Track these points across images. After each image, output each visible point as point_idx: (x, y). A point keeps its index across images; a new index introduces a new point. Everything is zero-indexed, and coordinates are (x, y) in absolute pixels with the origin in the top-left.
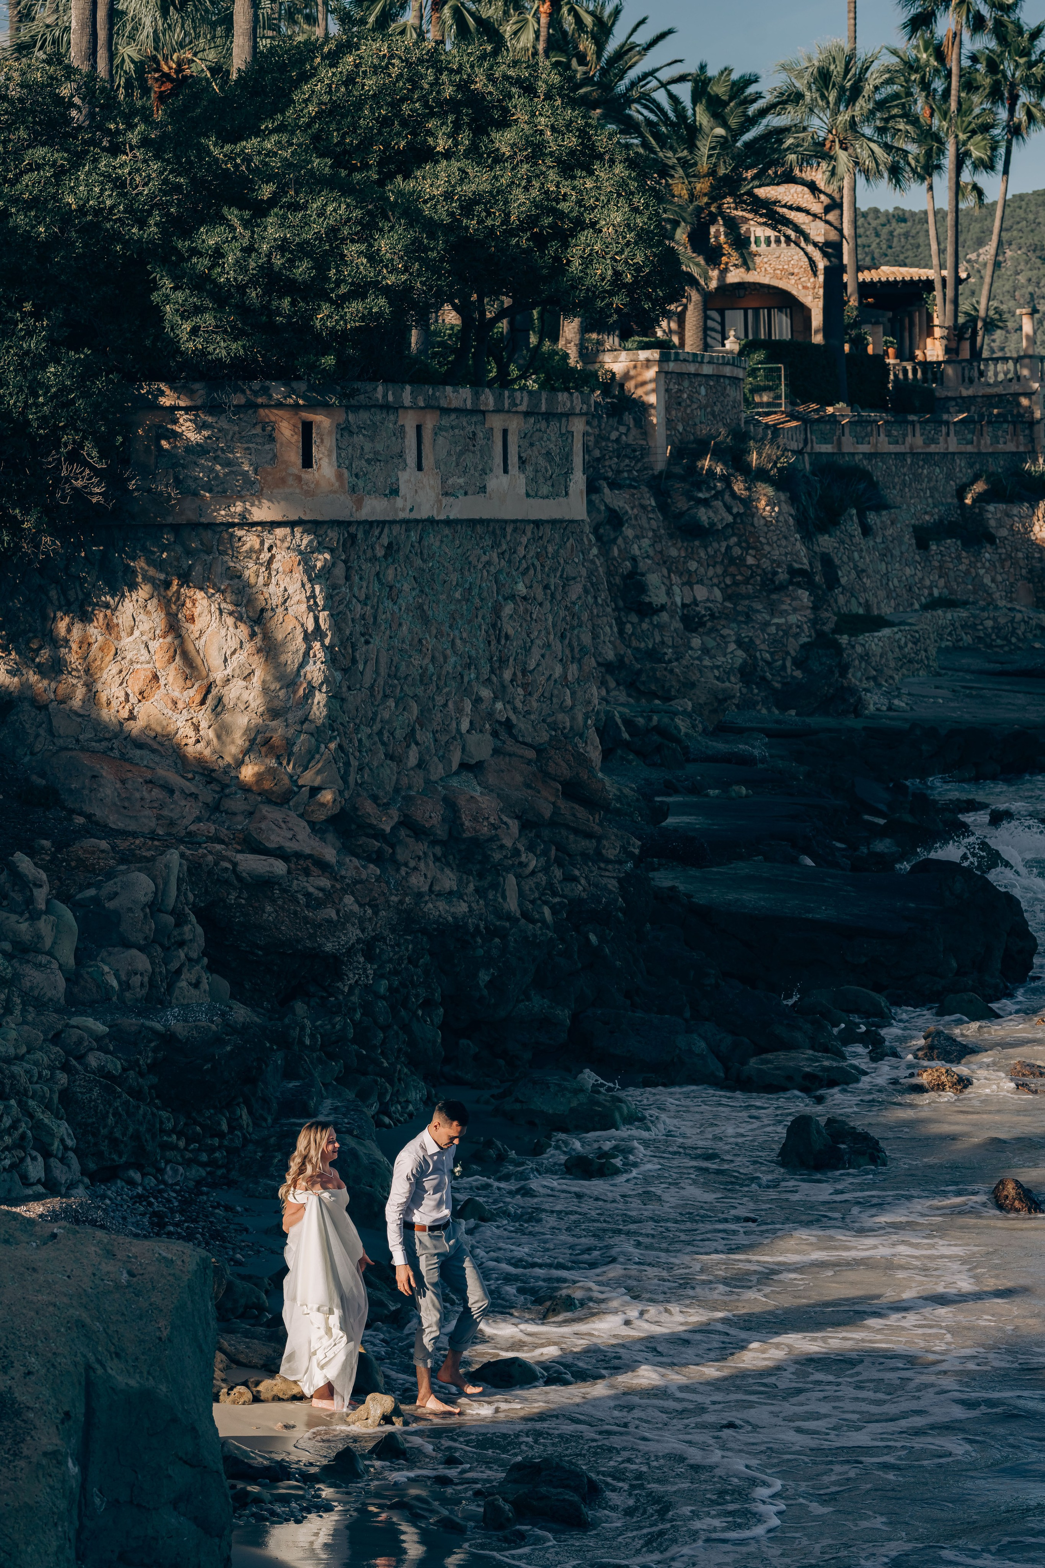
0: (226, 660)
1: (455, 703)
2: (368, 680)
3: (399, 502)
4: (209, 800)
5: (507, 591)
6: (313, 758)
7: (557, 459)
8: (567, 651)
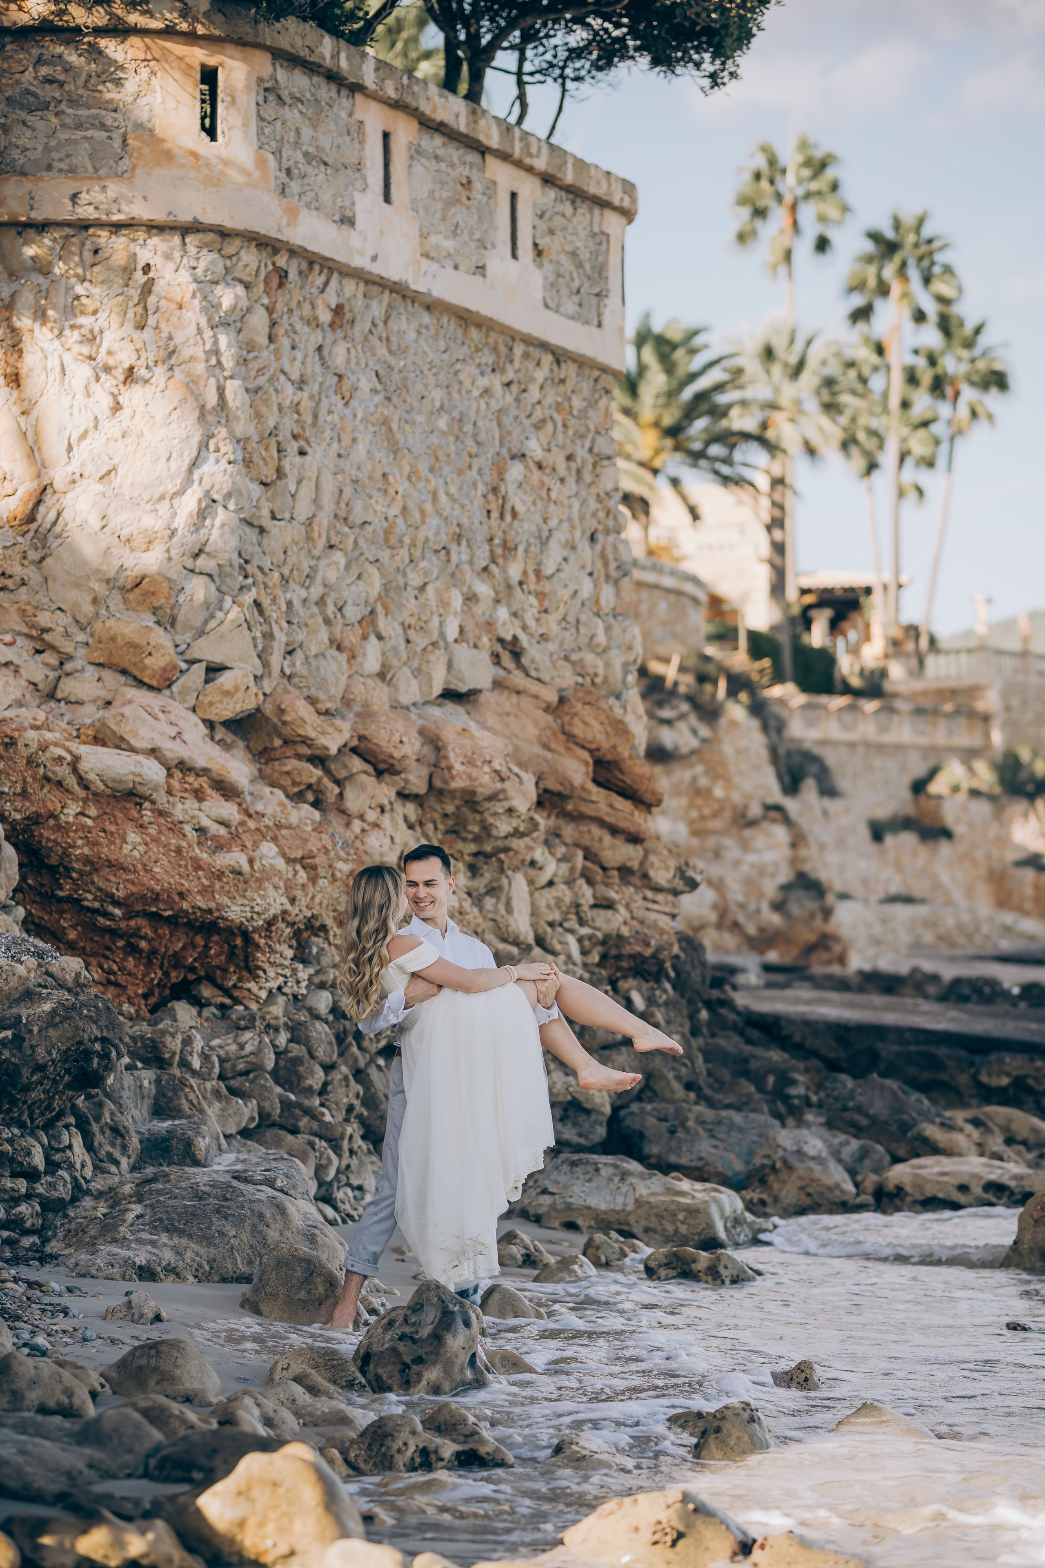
0: (70, 449)
1: (438, 591)
2: (303, 510)
3: (354, 238)
4: (38, 678)
5: (516, 446)
6: (212, 616)
7: (587, 266)
8: (599, 564)
